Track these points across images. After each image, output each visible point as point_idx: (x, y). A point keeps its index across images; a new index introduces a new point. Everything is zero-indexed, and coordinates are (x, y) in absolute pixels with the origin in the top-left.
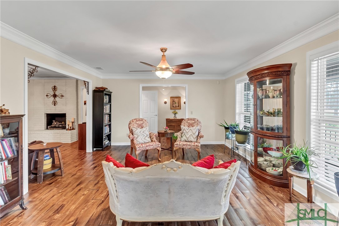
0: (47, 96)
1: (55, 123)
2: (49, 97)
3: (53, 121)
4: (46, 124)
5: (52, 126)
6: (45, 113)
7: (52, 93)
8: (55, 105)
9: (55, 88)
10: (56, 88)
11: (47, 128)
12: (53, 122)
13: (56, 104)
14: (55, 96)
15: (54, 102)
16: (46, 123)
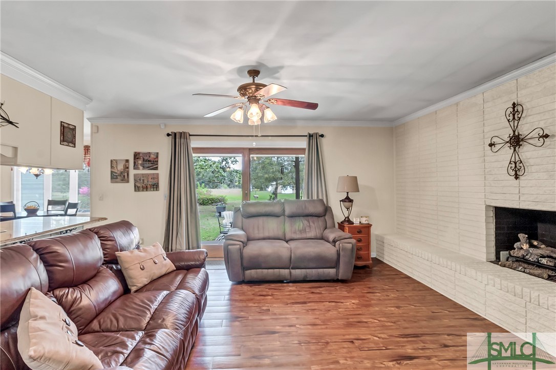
0: (491, 145)
1: (523, 246)
2: (498, 147)
3: (521, 236)
4: (493, 243)
5: (516, 253)
6: (488, 207)
7: (507, 133)
8: (517, 177)
9: (516, 112)
10: (520, 109)
11: (497, 260)
12: (519, 240)
13: (520, 173)
14: (516, 141)
15: (513, 166)
16: (493, 238)
